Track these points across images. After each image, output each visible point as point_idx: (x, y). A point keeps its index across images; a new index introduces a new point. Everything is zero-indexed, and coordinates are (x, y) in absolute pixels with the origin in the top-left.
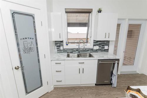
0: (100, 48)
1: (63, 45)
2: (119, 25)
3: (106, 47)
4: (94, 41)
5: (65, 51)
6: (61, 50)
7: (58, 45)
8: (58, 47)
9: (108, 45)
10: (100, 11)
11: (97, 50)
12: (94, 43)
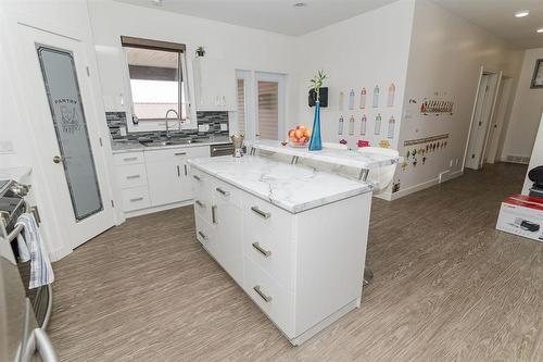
0: (213, 129)
1: (125, 125)
2: (240, 83)
3: (223, 127)
4: (198, 113)
5: (132, 138)
6: (123, 138)
7: (113, 123)
8: (114, 130)
9: (227, 122)
10: (201, 53)
11: (206, 133)
12: (198, 117)
